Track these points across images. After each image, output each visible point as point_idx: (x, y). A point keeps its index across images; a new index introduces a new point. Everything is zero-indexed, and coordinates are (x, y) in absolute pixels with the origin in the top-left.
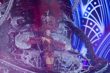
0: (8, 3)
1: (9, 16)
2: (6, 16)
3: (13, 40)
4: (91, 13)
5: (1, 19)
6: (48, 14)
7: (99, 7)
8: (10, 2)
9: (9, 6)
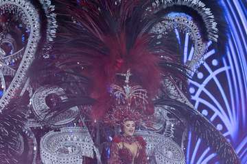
0: (23, 53)
1: (26, 85)
2: (18, 86)
3: (35, 149)
4: (205, 87)
5: (5, 94)
6: (127, 81)
7: (224, 72)
8: (27, 49)
9: (24, 59)
